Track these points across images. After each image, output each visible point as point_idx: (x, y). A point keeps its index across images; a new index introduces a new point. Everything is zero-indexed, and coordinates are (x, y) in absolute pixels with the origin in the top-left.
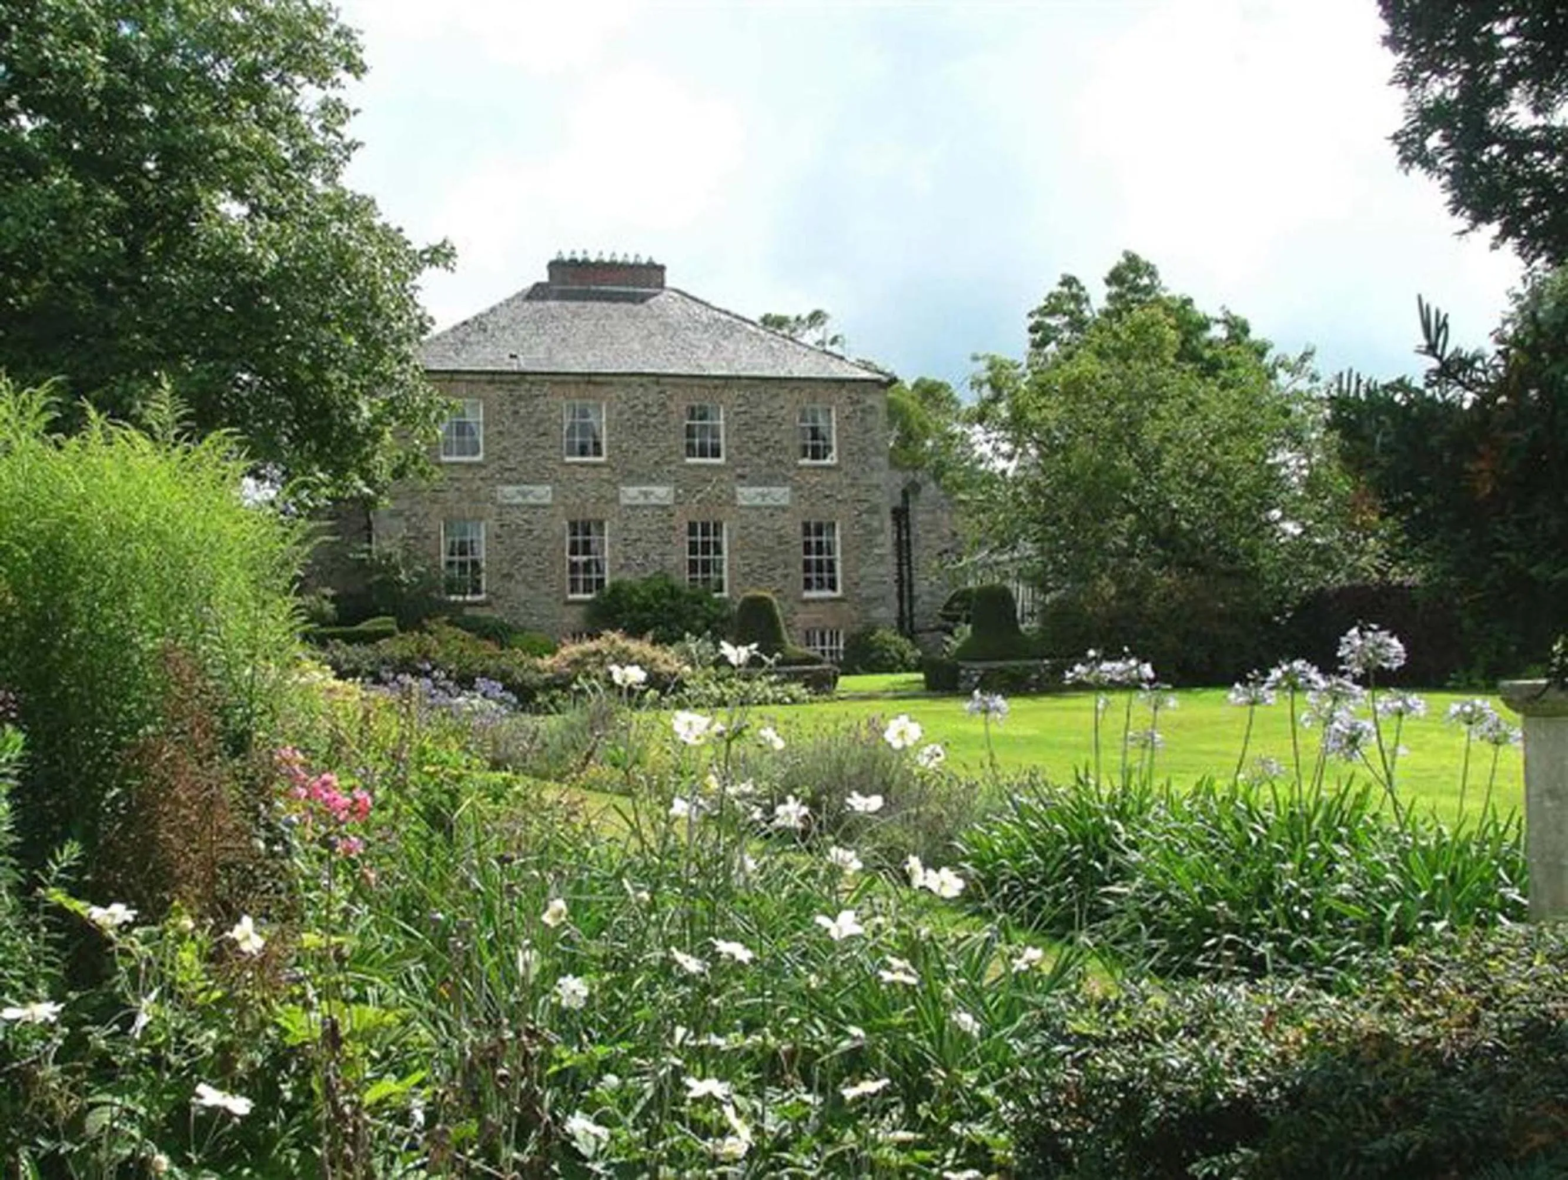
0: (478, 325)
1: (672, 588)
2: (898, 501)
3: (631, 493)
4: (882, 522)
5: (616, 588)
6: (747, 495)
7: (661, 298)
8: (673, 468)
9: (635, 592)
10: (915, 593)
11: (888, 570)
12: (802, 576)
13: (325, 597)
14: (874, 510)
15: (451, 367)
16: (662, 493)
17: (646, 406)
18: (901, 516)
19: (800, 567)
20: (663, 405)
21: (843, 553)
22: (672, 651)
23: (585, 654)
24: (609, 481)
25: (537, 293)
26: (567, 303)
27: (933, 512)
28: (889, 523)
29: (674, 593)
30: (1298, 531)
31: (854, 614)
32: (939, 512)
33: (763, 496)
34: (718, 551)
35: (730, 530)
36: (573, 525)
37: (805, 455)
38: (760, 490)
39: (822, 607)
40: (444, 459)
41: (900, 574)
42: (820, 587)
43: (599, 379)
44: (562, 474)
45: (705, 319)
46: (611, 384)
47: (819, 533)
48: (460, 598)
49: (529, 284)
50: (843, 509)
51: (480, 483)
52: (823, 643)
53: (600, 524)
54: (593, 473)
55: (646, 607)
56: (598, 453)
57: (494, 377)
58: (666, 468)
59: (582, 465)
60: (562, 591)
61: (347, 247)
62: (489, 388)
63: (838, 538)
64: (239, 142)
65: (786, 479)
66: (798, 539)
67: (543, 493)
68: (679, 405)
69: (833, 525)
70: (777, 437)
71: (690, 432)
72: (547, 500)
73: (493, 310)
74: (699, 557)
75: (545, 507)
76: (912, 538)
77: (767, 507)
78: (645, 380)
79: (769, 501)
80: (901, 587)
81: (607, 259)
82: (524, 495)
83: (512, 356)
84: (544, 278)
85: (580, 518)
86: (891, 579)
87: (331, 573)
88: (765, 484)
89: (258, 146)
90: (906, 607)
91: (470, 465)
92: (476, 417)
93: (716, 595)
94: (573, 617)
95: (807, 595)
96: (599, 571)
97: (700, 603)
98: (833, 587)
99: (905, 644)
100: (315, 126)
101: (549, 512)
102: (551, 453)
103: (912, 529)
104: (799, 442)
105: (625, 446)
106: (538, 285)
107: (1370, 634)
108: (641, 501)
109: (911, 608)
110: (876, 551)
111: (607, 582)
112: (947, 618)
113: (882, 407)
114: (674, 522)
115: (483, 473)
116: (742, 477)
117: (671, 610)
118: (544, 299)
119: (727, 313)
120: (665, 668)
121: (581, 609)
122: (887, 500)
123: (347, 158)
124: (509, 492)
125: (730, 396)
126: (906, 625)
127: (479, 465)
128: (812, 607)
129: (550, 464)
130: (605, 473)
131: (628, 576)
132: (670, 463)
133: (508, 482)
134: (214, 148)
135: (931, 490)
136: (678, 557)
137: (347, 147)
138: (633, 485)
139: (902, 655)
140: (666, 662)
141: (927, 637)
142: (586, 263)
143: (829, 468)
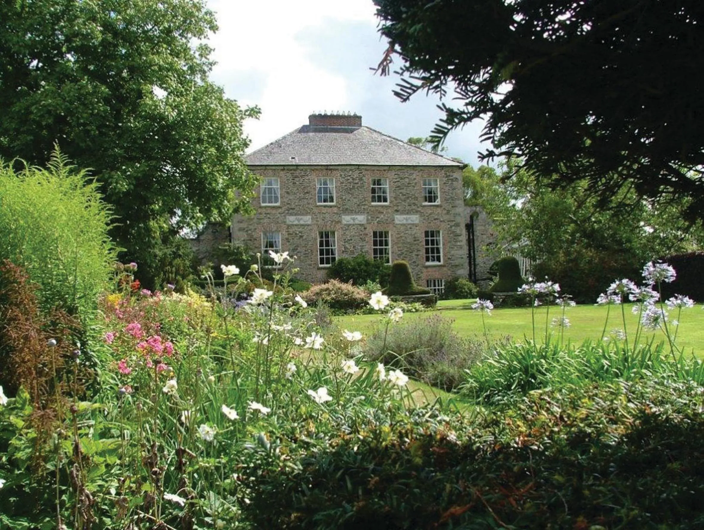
0: (278, 144)
1: (366, 261)
2: (468, 221)
3: (347, 219)
4: (461, 230)
5: (341, 262)
6: (399, 219)
7: (360, 131)
8: (366, 207)
9: (349, 263)
10: (477, 263)
11: (465, 251)
12: (425, 255)
13: (209, 266)
14: (457, 225)
15: (265, 163)
16: (361, 218)
17: (353, 179)
18: (470, 227)
19: (424, 251)
20: (361, 179)
21: (444, 244)
22: (362, 288)
23: (322, 290)
24: (337, 214)
25: (304, 130)
26: (317, 134)
27: (485, 226)
28: (464, 232)
29: (367, 264)
30: (651, 231)
31: (449, 272)
32: (487, 226)
33: (407, 220)
34: (387, 244)
35: (392, 235)
36: (321, 234)
37: (426, 201)
38: (405, 216)
39: (434, 269)
40: (263, 205)
41: (470, 254)
42: (433, 260)
43: (331, 167)
44: (315, 210)
45: (379, 140)
46: (337, 169)
47: (432, 236)
48: (270, 267)
49: (300, 126)
50: (443, 225)
51: (279, 215)
52: (435, 286)
53: (333, 233)
54: (330, 210)
55: (354, 270)
56: (332, 201)
57: (284, 167)
58: (363, 207)
59: (325, 206)
60: (316, 264)
61: (210, 108)
62: (282, 172)
63: (441, 238)
64: (161, 63)
65: (417, 212)
66: (423, 238)
67: (307, 219)
68: (368, 179)
69: (439, 232)
70: (413, 193)
71: (373, 191)
72: (309, 222)
73: (284, 138)
74: (378, 247)
75: (308, 225)
76: (475, 238)
77: (409, 224)
78: (353, 167)
79: (410, 222)
80: (470, 260)
81: (335, 114)
82: (299, 220)
83: (293, 158)
84: (307, 123)
85: (324, 230)
86: (466, 256)
87: (213, 256)
88: (407, 213)
89: (171, 64)
90: (472, 269)
91: (274, 207)
92: (276, 186)
93: (386, 264)
94: (321, 274)
95: (428, 264)
96: (332, 254)
97: (379, 268)
98: (439, 260)
99: (472, 285)
100: (197, 55)
101: (310, 228)
102: (311, 201)
103: (475, 233)
104: (423, 195)
105: (344, 197)
106: (304, 126)
107: (658, 265)
108: (352, 222)
109: (475, 269)
110: (459, 244)
111: (337, 259)
112: (490, 273)
113: (460, 178)
114: (367, 231)
115: (280, 210)
116: (397, 211)
117: (365, 271)
118: (307, 132)
119: (389, 137)
120: (358, 296)
121: (326, 271)
122: (463, 220)
123: (211, 69)
124: (291, 219)
125: (391, 175)
126: (473, 277)
127: (279, 207)
128: (429, 269)
129: (311, 206)
130: (335, 210)
131: (345, 256)
132: (365, 205)
133: (291, 214)
134: (151, 65)
135: (483, 215)
136: (369, 247)
137: (211, 64)
138: (348, 215)
139: (471, 291)
140: (358, 293)
141: (482, 282)
142: (326, 116)
143: (437, 206)
